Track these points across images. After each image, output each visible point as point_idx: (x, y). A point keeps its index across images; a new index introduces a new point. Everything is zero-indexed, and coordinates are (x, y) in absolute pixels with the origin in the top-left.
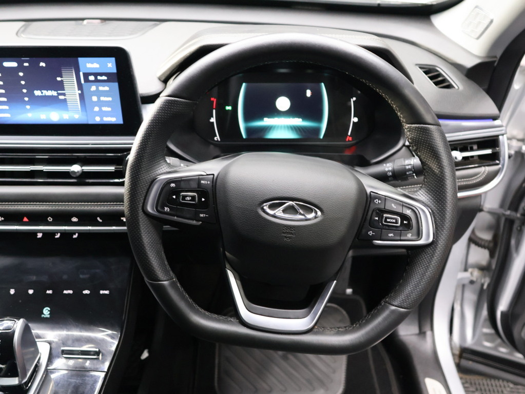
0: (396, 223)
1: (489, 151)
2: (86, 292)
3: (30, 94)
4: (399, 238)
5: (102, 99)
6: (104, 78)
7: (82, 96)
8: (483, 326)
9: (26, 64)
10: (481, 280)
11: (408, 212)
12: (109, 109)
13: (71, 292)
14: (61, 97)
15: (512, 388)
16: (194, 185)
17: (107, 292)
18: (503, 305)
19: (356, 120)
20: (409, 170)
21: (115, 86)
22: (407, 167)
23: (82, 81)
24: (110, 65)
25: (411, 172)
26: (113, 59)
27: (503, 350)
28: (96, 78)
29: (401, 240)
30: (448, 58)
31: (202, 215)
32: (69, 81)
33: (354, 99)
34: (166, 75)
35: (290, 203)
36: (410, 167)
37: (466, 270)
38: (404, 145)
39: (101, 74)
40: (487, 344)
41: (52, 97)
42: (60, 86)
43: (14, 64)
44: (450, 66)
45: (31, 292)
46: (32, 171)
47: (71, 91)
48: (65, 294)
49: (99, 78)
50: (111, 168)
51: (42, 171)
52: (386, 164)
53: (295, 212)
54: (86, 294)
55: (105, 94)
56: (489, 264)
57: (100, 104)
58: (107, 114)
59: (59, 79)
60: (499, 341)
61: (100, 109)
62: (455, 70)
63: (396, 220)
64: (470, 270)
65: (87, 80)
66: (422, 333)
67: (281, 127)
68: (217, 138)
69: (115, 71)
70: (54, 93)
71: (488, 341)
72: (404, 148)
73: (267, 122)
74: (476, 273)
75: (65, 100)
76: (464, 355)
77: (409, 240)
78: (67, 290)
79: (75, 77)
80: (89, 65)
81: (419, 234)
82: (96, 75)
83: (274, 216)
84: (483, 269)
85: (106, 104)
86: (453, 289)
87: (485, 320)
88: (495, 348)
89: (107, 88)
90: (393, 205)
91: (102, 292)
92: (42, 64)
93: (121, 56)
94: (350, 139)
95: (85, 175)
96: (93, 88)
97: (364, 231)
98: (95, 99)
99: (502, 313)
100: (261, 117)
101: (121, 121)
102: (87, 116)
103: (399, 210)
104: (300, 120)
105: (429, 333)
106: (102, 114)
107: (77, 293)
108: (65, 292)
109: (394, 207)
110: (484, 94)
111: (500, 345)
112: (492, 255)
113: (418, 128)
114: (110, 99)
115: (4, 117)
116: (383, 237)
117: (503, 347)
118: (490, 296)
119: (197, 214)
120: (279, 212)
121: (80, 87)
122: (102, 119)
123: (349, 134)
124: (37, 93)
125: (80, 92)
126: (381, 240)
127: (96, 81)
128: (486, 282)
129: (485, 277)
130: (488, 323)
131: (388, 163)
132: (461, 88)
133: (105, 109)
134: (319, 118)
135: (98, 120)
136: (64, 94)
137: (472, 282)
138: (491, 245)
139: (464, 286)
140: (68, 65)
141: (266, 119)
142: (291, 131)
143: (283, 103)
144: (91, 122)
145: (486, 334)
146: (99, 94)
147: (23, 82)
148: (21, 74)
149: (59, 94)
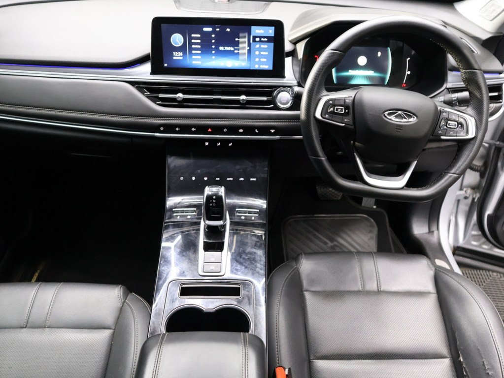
1: (496, 94)
2: (242, 179)
3: (217, 49)
4: (455, 135)
5: (262, 53)
6: (266, 40)
7: (249, 51)
8: (472, 230)
9: (218, 30)
10: (473, 195)
11: (462, 120)
12: (265, 60)
13: (231, 179)
14: (236, 51)
15: (485, 286)
16: (342, 103)
17: (255, 179)
18: (490, 210)
19: (409, 73)
20: (455, 100)
21: (272, 44)
22: (454, 99)
23: (251, 41)
24: (270, 31)
25: (456, 102)
26: (273, 28)
27: (485, 247)
28: (260, 39)
29: (457, 136)
30: (469, 33)
31: (346, 120)
32: (243, 41)
33: (409, 59)
34: (298, 39)
35: (400, 112)
36: (455, 98)
37: (461, 189)
38: (446, 88)
39: (264, 37)
40: (474, 243)
41: (231, 51)
42: (236, 44)
43: (210, 29)
44: (470, 38)
45: (206, 179)
46: (214, 99)
47: (244, 47)
48: (228, 180)
49: (262, 39)
50: (265, 98)
51: (220, 99)
52: (439, 97)
53: (402, 117)
54: (241, 181)
55: (264, 50)
56: (480, 183)
57: (260, 56)
58: (263, 63)
59: (237, 39)
60: (484, 240)
61: (260, 60)
62: (474, 41)
63: (455, 125)
64: (465, 189)
65: (254, 41)
66: (430, 232)
67: (360, 76)
69: (273, 35)
70: (232, 49)
71: (475, 241)
72: (446, 90)
73: (351, 73)
74: (469, 191)
75: (238, 53)
76: (457, 252)
77: (462, 136)
78: (229, 178)
79: (247, 38)
80: (257, 31)
81: (467, 132)
82: (260, 37)
83: (390, 119)
84: (474, 188)
85: (264, 56)
86: (453, 202)
87: (474, 225)
88: (480, 246)
89: (266, 46)
90: (453, 116)
91: (251, 179)
92: (228, 30)
93: (278, 26)
94: (405, 85)
95: (249, 102)
96: (258, 46)
97: (436, 131)
98: (257, 53)
99: (489, 216)
100: (347, 70)
101: (271, 68)
102: (250, 64)
103: (457, 119)
104: (373, 72)
105: (436, 232)
106: (260, 63)
107: (236, 180)
108: (228, 179)
109: (454, 117)
110: (494, 57)
111: (484, 243)
112: (482, 176)
113: (471, 72)
114: (267, 53)
115: (196, 64)
116: (446, 135)
117: (486, 245)
118: (481, 205)
119: (343, 119)
120: (392, 117)
121: (249, 45)
122: (259, 66)
123: (404, 82)
124: (221, 48)
125: (248, 48)
126: (445, 136)
127: (260, 41)
128: (477, 196)
129: (476, 193)
130: (476, 227)
131: (441, 96)
132: (479, 53)
133: (263, 60)
134: (385, 72)
135: (257, 67)
136: (238, 50)
137: (466, 198)
138: (483, 169)
139: (459, 201)
140: (244, 31)
141: (350, 71)
142: (366, 80)
143: (362, 60)
144: (252, 68)
145: (474, 236)
146: (260, 50)
147: (213, 41)
148: (213, 36)
149: (235, 49)
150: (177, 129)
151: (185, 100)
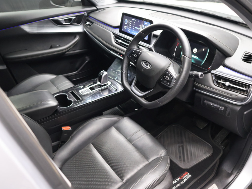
0: (167, 79)
3: (134, 28)
11: (171, 78)
16: (137, 53)
24: (149, 24)
29: (166, 84)
31: (135, 60)
35: (148, 63)
43: (134, 20)
59: (140, 25)
63: (168, 78)
68: (174, 55)
77: (168, 85)
79: (142, 26)
80: (145, 23)
81: (170, 84)
92: (138, 21)
97: (161, 78)
101: (147, 40)
104: (198, 57)
109: (169, 75)
120: (145, 64)
124: (136, 28)
126: (163, 82)
134: (203, 60)
140: (142, 22)
147: (134, 24)
148: (134, 22)
149: (139, 29)
150: (118, 53)
151: (121, 43)
